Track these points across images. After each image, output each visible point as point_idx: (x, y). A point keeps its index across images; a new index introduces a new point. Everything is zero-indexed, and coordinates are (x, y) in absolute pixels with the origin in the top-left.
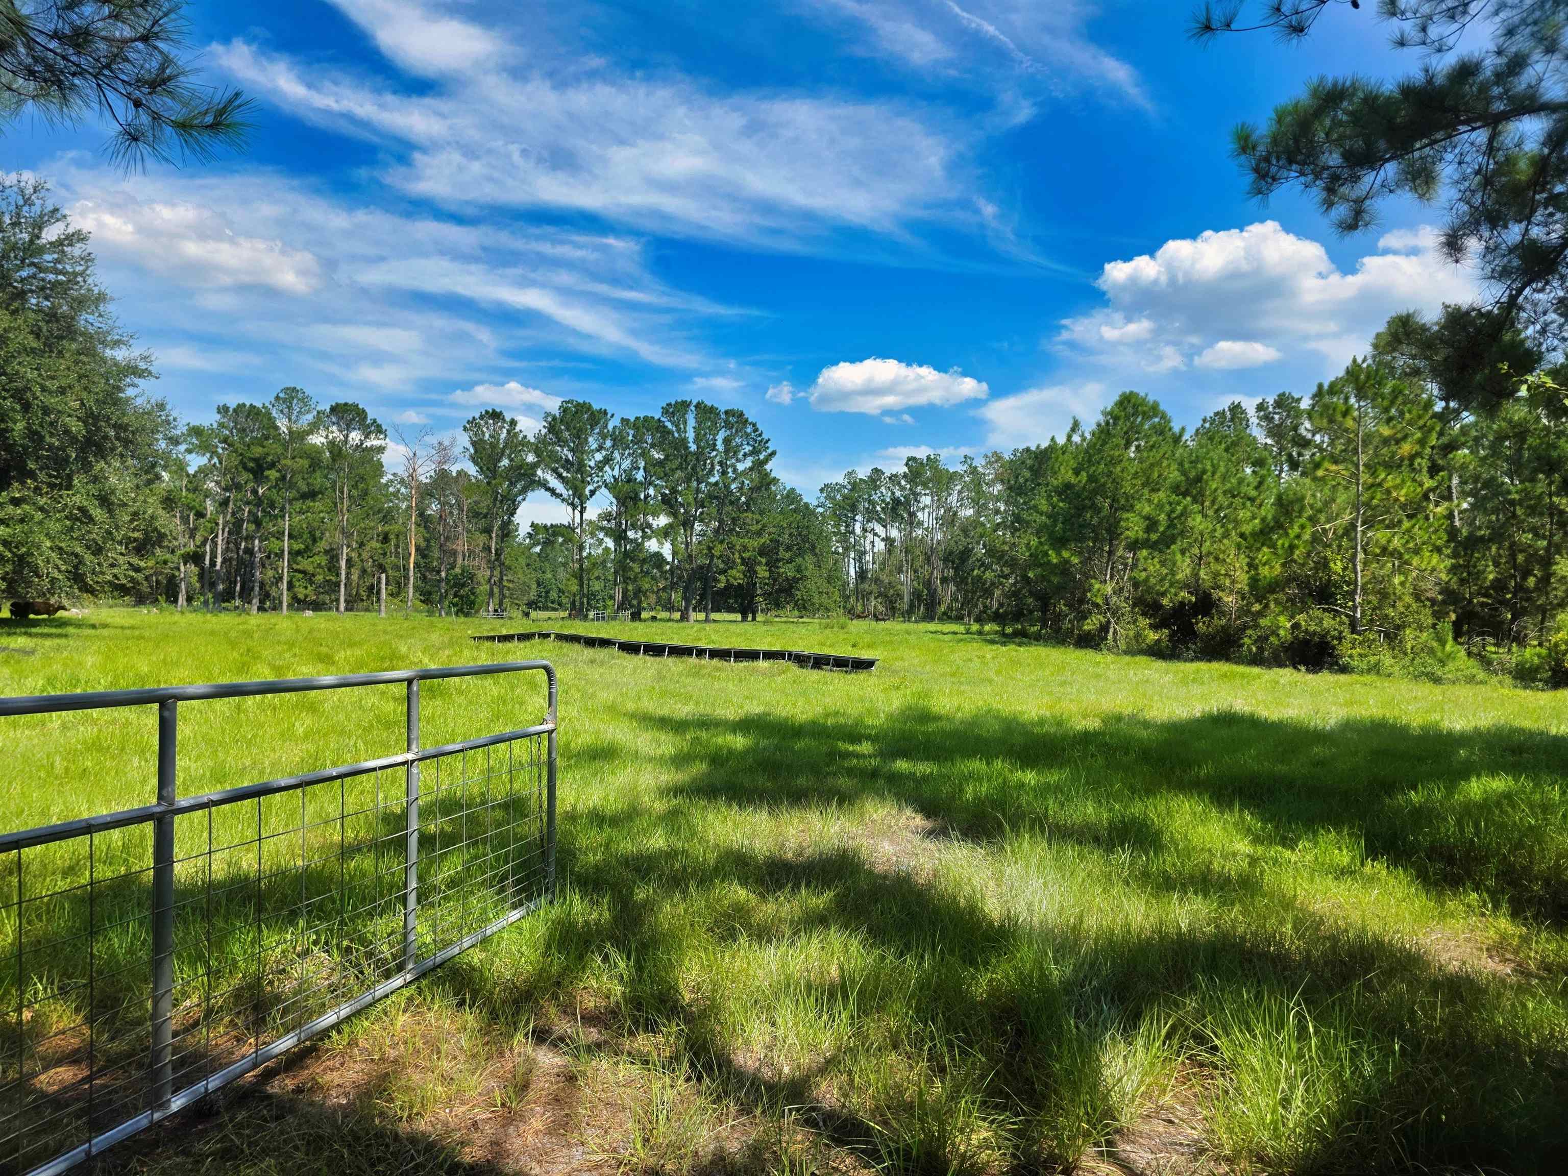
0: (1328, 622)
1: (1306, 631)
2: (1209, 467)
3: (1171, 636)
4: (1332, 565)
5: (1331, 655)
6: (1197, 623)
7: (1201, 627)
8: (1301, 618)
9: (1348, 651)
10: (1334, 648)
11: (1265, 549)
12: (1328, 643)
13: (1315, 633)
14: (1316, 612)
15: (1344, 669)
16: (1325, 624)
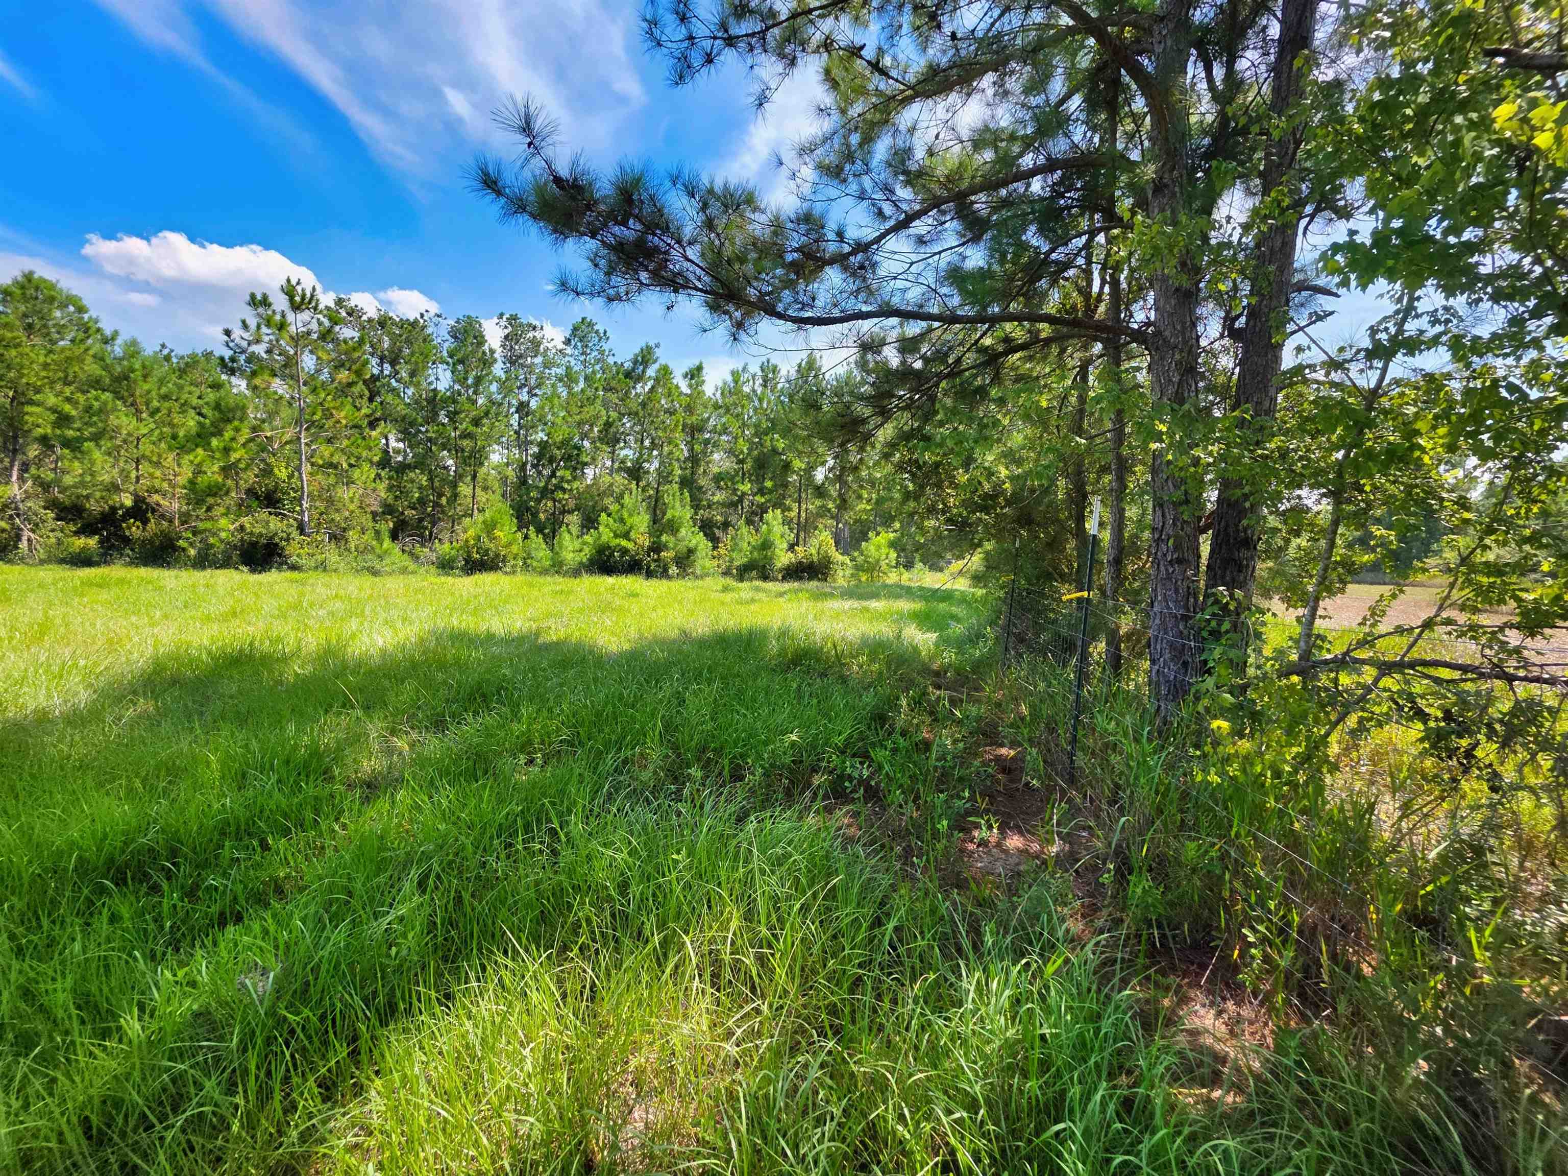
0: (275, 524)
1: (251, 533)
2: (137, 366)
3: (101, 542)
4: (276, 471)
5: (280, 555)
6: (129, 528)
7: (134, 530)
8: (246, 520)
9: (295, 550)
10: (283, 549)
11: (200, 451)
12: (276, 545)
13: (261, 535)
14: (263, 514)
15: (294, 568)
16: (272, 525)
